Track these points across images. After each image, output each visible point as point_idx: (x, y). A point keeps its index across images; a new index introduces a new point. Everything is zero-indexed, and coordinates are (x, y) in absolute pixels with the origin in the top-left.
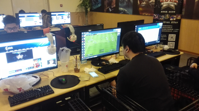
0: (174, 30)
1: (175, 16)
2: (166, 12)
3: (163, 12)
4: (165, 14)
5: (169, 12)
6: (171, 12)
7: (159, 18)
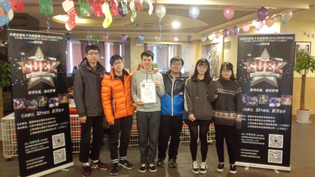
0: (279, 127)
1: (279, 99)
2: (261, 90)
3: (255, 90)
4: (259, 95)
5: (267, 90)
6: (270, 91)
7: (247, 101)
